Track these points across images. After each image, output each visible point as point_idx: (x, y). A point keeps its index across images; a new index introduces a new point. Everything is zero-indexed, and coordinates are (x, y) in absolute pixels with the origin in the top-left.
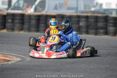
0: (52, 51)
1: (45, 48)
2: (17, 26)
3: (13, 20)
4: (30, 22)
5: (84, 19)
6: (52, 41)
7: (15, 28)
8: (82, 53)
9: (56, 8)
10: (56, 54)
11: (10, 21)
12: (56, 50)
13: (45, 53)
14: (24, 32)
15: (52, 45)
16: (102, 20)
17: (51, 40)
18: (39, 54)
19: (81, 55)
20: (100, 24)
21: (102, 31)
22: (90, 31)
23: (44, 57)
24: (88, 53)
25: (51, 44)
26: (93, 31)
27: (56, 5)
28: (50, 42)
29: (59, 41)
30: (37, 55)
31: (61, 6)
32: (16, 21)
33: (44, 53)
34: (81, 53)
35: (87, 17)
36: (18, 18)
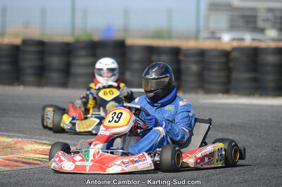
0: (112, 153)
1: (92, 146)
6: (113, 124)
8: (200, 158)
10: (123, 162)
12: (122, 149)
13: (92, 161)
15: (110, 136)
17: (109, 122)
18: (74, 161)
19: (196, 163)
23: (87, 171)
24: (217, 157)
25: (108, 133)
28: (107, 128)
29: (131, 124)
30: (68, 166)
33: (88, 160)
34: (197, 159)
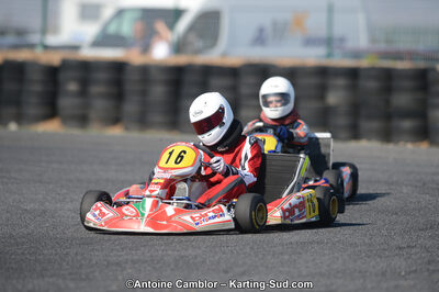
2: (100, 105)
3: (85, 84)
4: (144, 93)
5: (341, 82)
7: (93, 115)
9: (260, 39)
11: (73, 87)
14: (127, 129)
16: (407, 84)
20: (402, 100)
21: (407, 124)
22: (365, 125)
26: (375, 125)
27: (261, 30)
31: (280, 31)
32: (95, 89)
35: (353, 74)
36: (102, 76)
